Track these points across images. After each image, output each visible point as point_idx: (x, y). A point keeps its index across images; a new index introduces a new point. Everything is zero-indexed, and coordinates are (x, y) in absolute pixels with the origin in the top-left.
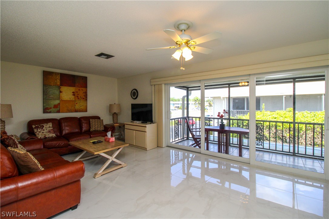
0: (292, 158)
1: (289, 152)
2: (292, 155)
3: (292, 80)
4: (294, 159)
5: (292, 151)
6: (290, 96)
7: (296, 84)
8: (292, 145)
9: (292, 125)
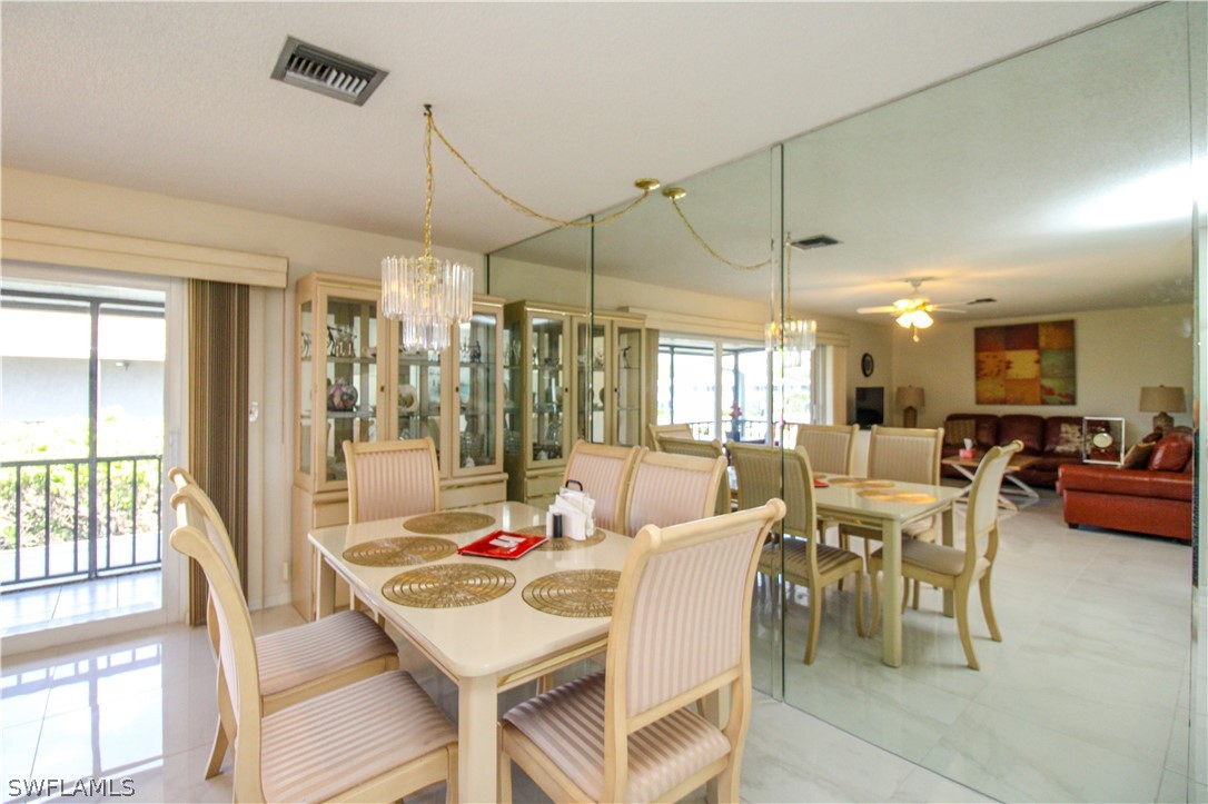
0: (84, 590)
1: (76, 572)
2: (84, 581)
3: (88, 304)
4: (92, 593)
5: (84, 565)
6: (79, 362)
7: (102, 318)
8: (84, 545)
9: (84, 469)
